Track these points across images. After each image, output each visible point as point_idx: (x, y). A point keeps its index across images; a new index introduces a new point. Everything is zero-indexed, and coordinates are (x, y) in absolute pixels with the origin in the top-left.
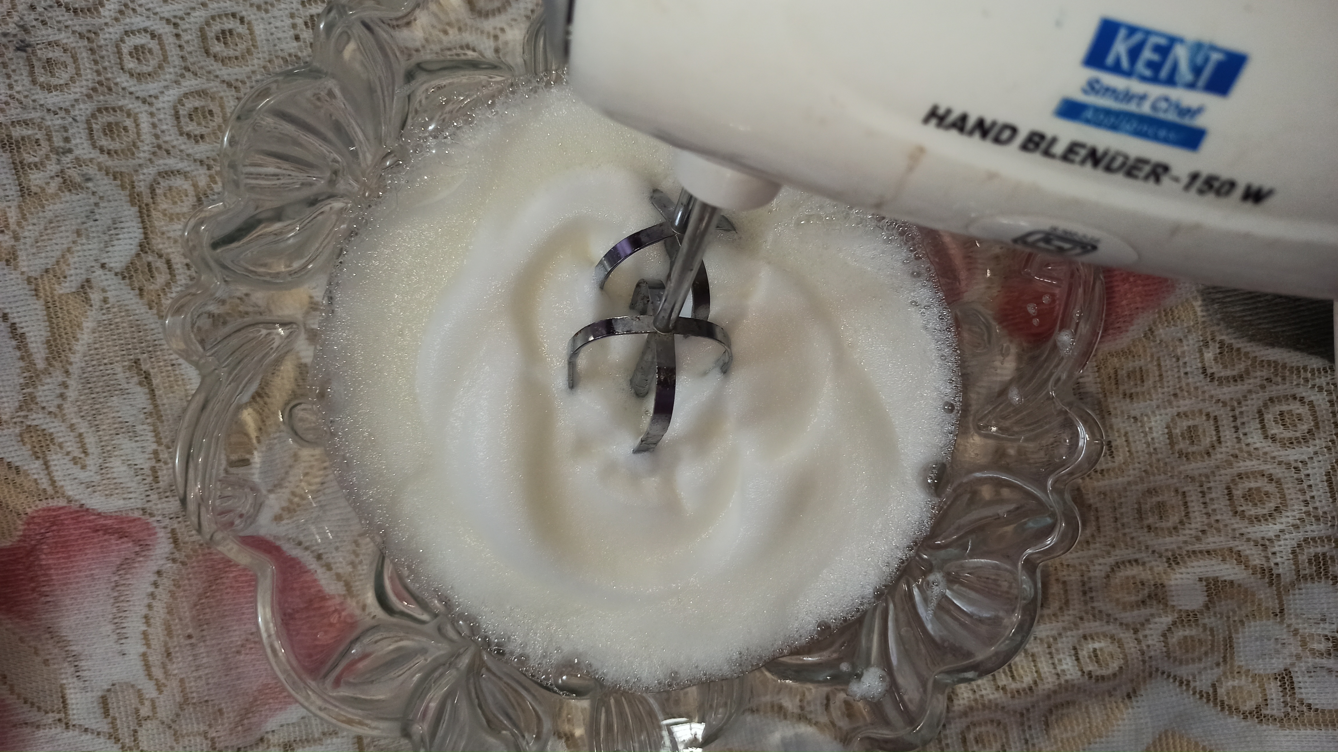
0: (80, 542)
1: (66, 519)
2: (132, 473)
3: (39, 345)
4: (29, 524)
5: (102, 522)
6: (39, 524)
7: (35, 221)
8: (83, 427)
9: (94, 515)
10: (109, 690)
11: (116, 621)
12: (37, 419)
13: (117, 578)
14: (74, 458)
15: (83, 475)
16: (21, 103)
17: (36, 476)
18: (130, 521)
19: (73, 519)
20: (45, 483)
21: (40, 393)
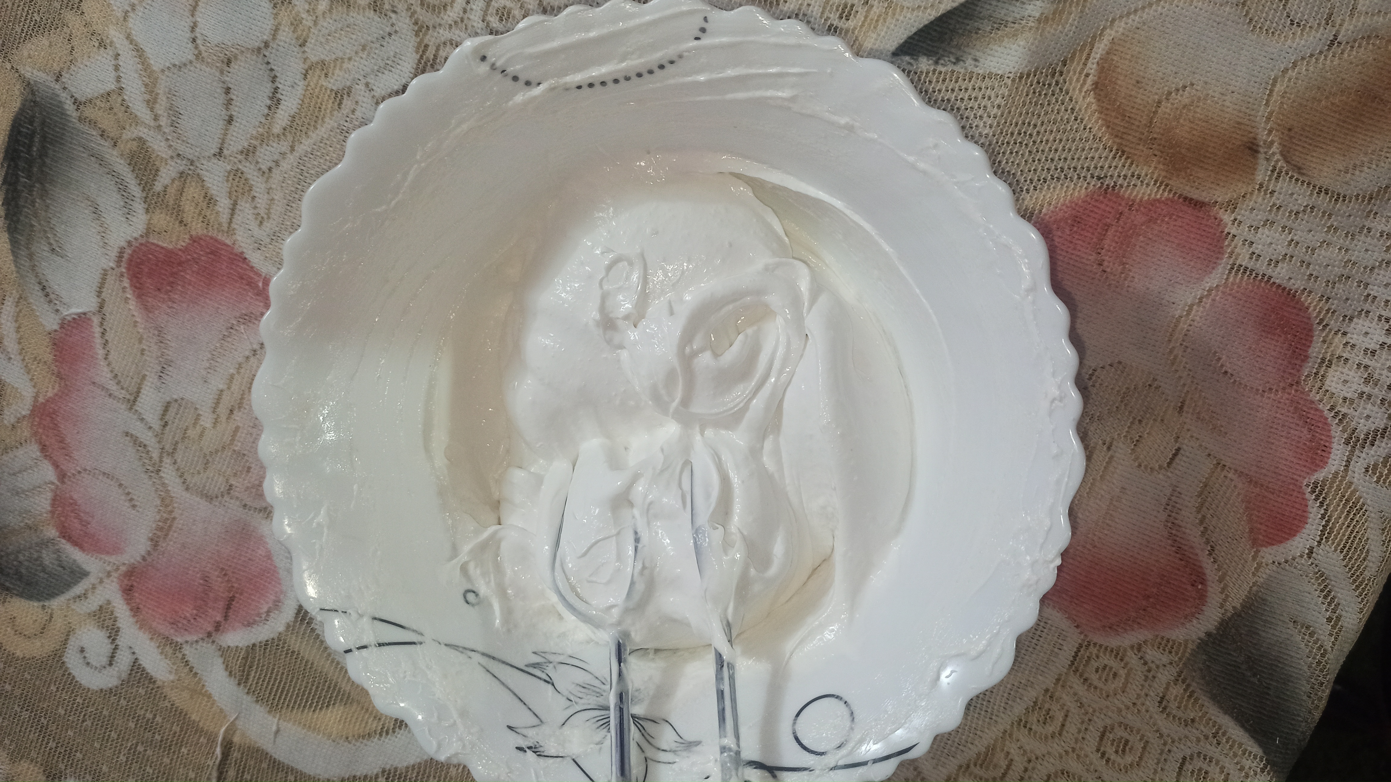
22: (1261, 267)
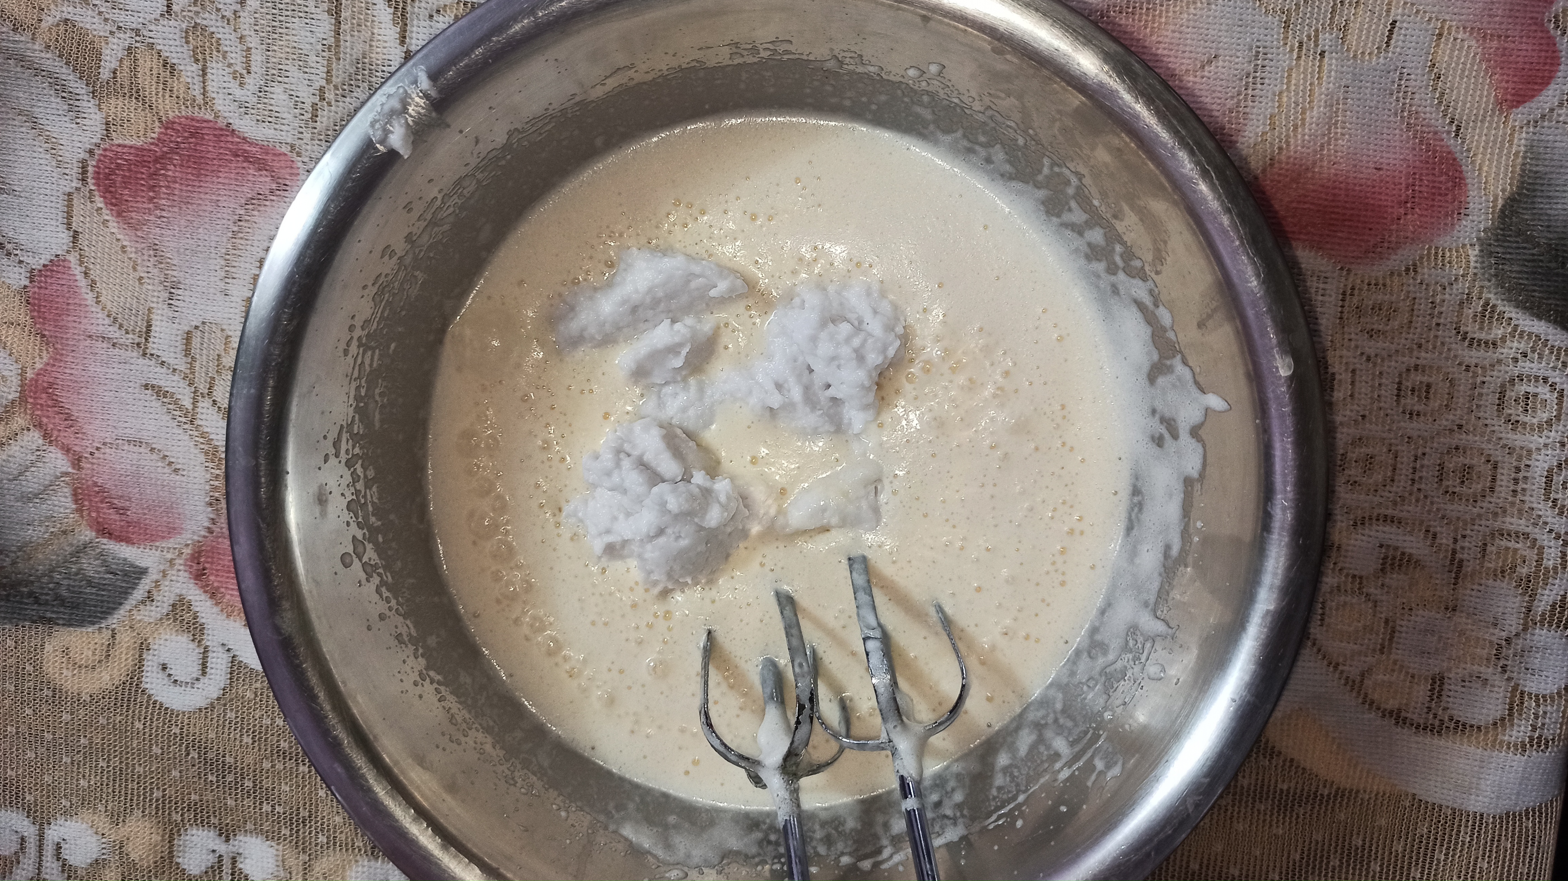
0: (215, 162)
2: (291, 105)
4: (167, 128)
5: (246, 147)
8: (253, 42)
9: (239, 137)
10: (197, 327)
11: (228, 257)
13: (242, 212)
14: (235, 72)
17: (189, 80)
18: (274, 154)
19: (215, 135)
20: (197, 92)
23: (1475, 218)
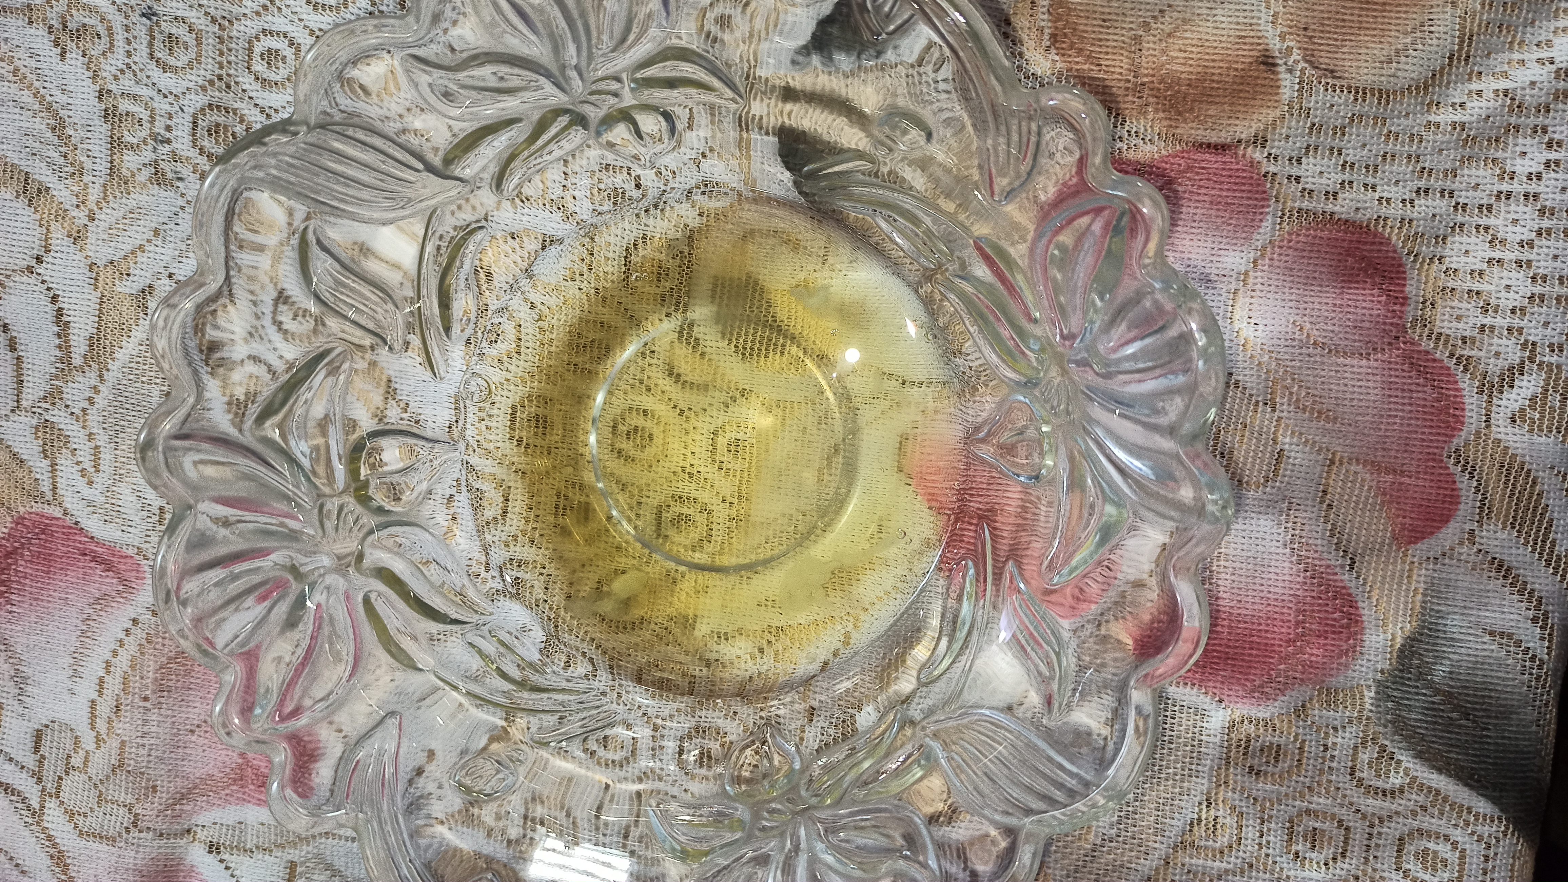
0: (65, 560)
1: (57, 532)
2: (139, 506)
3: (81, 339)
4: (18, 524)
5: (93, 547)
6: (27, 527)
7: (116, 206)
8: (102, 439)
9: (87, 537)
10: (47, 726)
11: (76, 655)
12: (58, 416)
13: (91, 611)
14: (84, 470)
15: (86, 491)
16: (135, 75)
17: (38, 476)
18: (121, 557)
19: (63, 533)
20: (46, 487)
21: (68, 390)
22: (1318, 205)
23: (1372, 658)
